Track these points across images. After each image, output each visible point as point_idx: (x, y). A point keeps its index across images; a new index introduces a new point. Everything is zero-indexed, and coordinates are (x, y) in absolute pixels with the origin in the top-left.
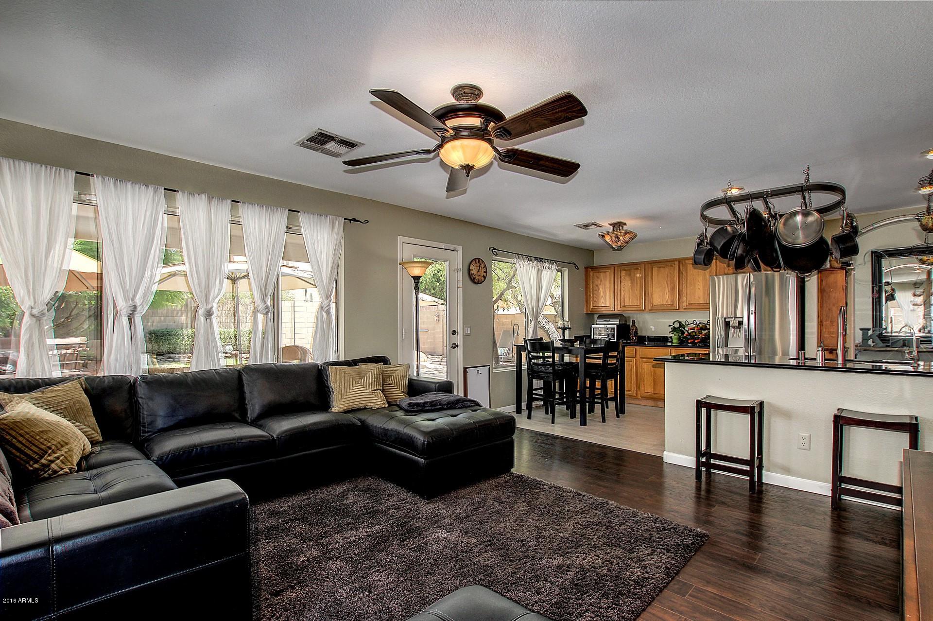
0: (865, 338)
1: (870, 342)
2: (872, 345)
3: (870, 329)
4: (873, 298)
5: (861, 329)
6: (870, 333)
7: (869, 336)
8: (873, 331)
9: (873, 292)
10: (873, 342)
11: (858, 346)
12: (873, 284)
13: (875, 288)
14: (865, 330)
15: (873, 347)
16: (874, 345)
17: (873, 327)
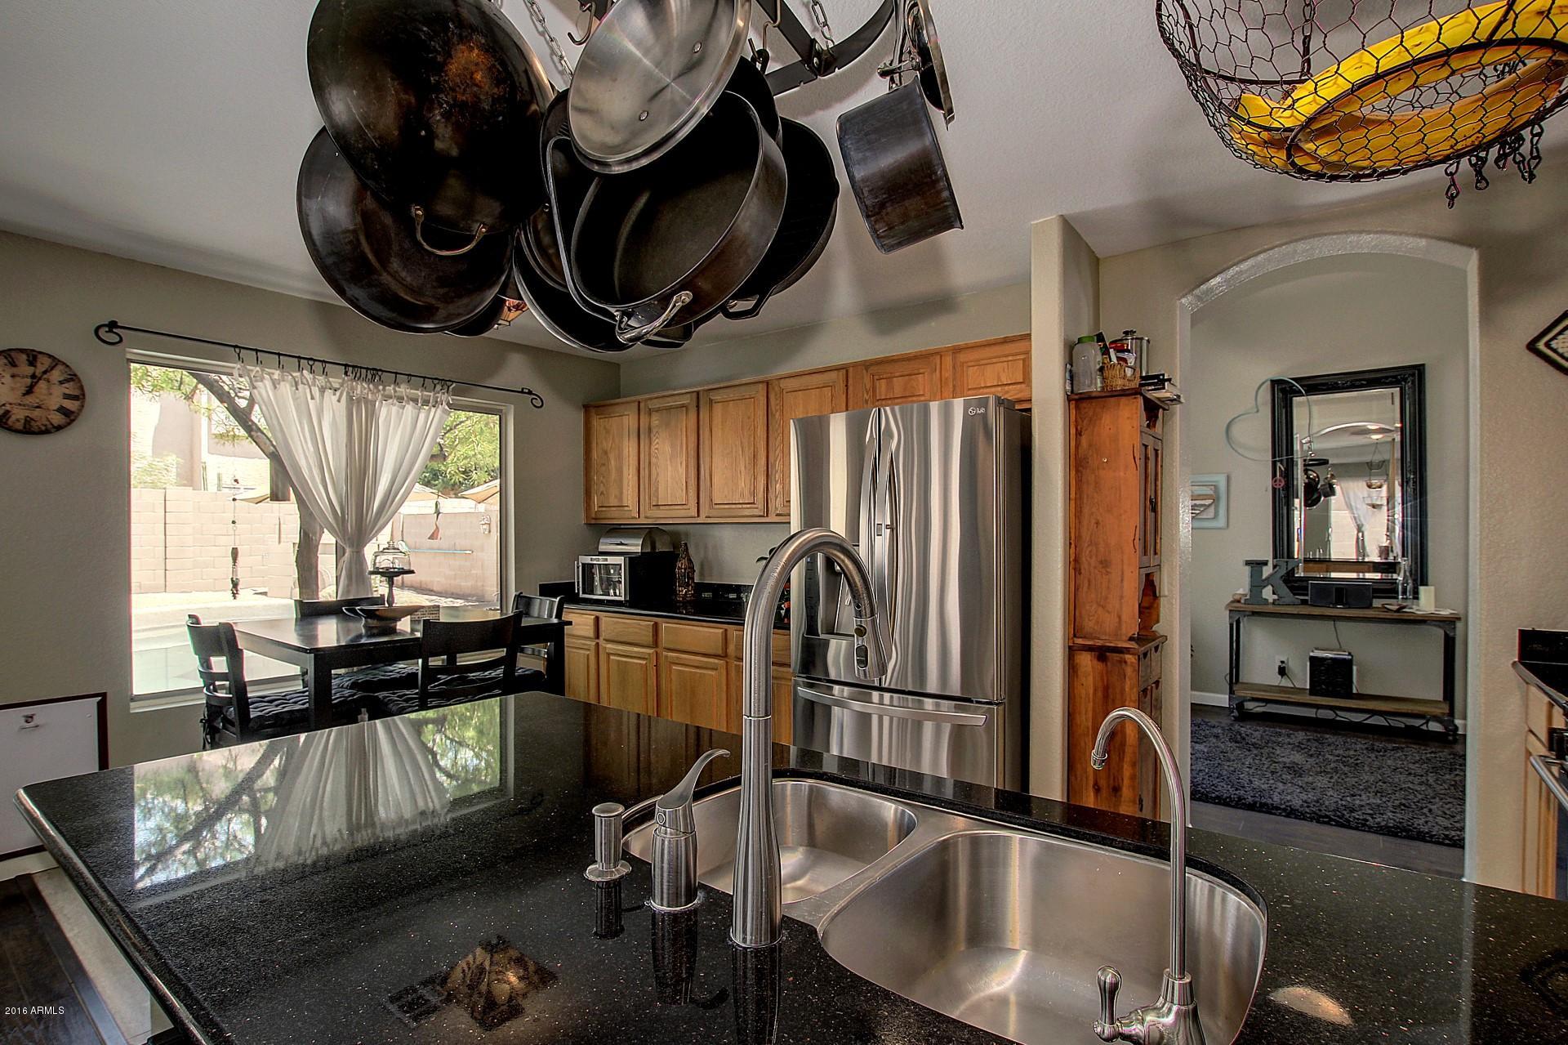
0: (1257, 585)
1: (1268, 593)
2: (1271, 601)
3: (1265, 563)
4: (1274, 490)
5: (1248, 563)
6: (1267, 571)
7: (1266, 579)
8: (1275, 567)
9: (1274, 475)
10: (1274, 593)
11: (1242, 601)
12: (1274, 456)
13: (1279, 464)
14: (1256, 565)
15: (1273, 603)
16: (1274, 600)
17: (1275, 557)
